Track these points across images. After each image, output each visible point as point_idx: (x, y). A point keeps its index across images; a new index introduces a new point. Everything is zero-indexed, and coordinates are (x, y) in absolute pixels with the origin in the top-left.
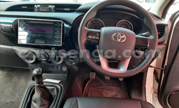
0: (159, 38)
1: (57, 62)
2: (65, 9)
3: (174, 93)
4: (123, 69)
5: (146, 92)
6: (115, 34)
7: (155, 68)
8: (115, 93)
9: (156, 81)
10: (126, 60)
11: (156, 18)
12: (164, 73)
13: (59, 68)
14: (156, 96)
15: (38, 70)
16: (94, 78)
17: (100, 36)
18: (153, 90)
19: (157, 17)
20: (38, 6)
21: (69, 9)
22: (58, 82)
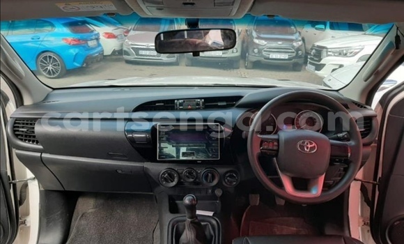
0: (363, 138)
1: (210, 182)
2: (219, 104)
3: (398, 222)
4: (316, 192)
5: (350, 223)
6: (301, 142)
7: (362, 181)
8: (295, 229)
9: (365, 204)
10: (318, 178)
11: (356, 106)
12: (379, 190)
13: (210, 191)
14: (368, 231)
15: (191, 197)
16: (257, 204)
17: (278, 146)
18: (361, 220)
19: (359, 105)
20: (180, 101)
21: (225, 104)
22: (211, 214)
